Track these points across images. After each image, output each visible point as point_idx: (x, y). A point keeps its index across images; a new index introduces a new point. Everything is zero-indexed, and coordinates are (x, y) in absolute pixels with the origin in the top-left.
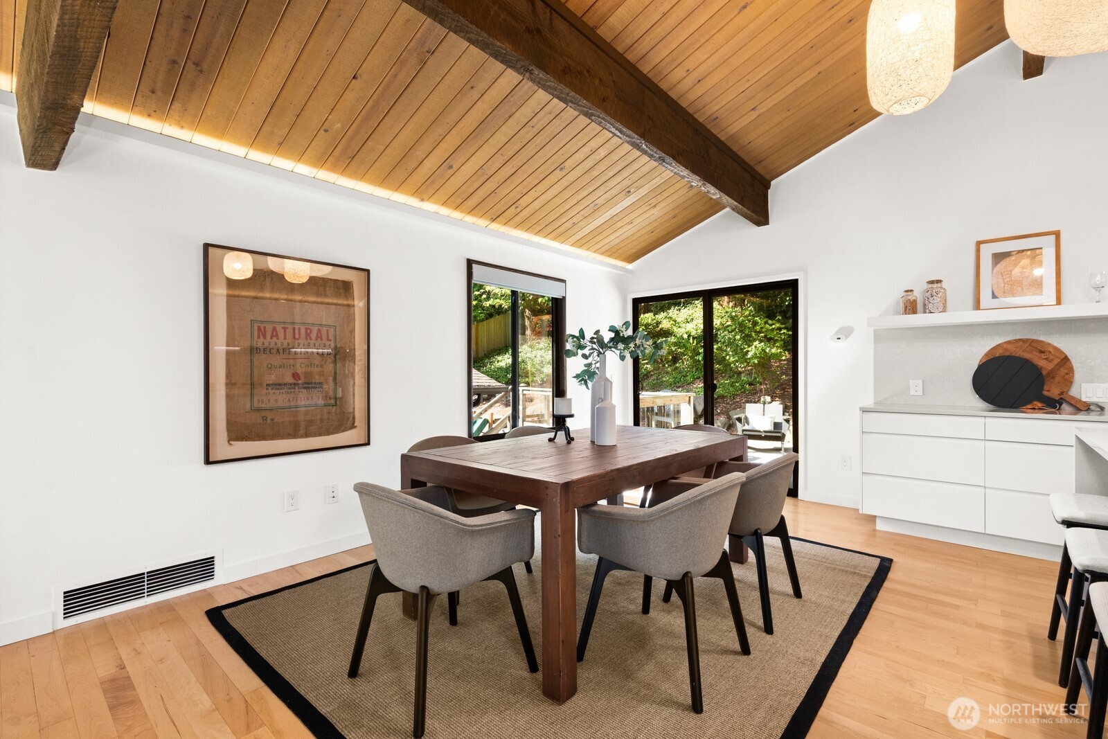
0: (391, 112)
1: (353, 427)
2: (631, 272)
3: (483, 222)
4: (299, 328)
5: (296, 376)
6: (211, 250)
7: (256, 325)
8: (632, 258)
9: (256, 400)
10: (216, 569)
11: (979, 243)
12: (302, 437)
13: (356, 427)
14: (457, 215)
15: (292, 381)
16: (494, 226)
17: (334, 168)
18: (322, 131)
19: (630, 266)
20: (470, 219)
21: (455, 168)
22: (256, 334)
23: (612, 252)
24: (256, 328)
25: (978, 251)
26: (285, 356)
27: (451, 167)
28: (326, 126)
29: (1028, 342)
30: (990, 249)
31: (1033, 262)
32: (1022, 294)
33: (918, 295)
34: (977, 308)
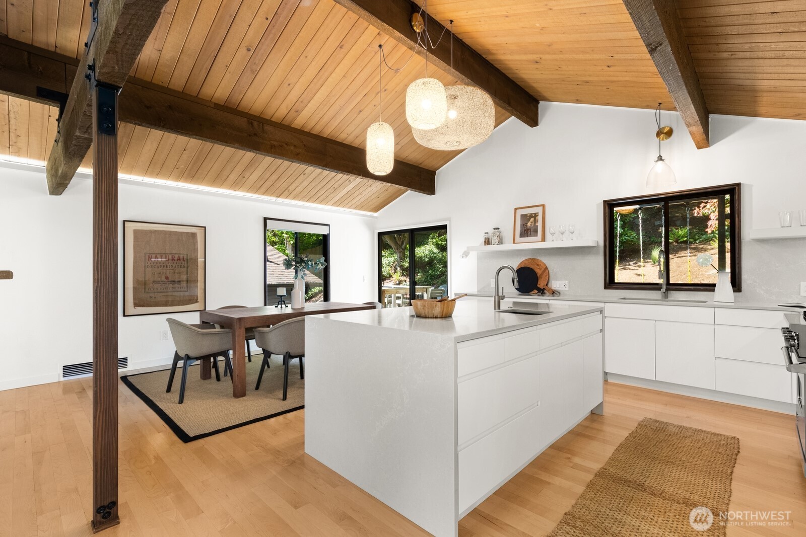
0: (206, 160)
1: (197, 302)
2: (376, 217)
3: (273, 199)
4: (169, 256)
5: (167, 278)
6: (126, 223)
7: (147, 255)
8: (377, 209)
9: (147, 289)
10: (128, 363)
11: (516, 209)
12: (170, 306)
13: (198, 302)
14: (256, 196)
15: (165, 280)
16: (280, 200)
17: (186, 181)
18: (176, 169)
19: (376, 214)
20: (265, 198)
21: (246, 177)
22: (147, 258)
23: (360, 207)
24: (147, 256)
25: (515, 213)
26: (161, 269)
27: (244, 177)
28: (177, 166)
29: (533, 260)
30: (520, 212)
31: (535, 219)
32: (531, 236)
33: (490, 235)
34: (514, 243)
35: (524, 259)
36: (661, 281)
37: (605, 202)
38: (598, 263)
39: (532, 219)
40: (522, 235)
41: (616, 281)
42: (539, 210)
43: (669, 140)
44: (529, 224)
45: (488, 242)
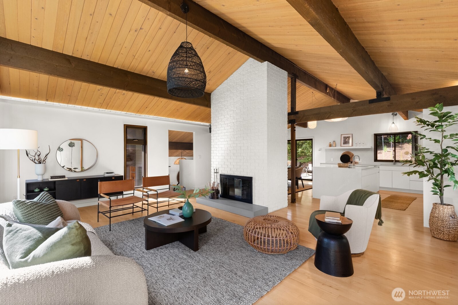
25: (341, 136)
29: (348, 152)
30: (343, 136)
31: (349, 138)
32: (347, 144)
33: (332, 143)
34: (341, 146)
35: (344, 152)
36: (393, 159)
37: (374, 134)
38: (372, 153)
39: (348, 138)
40: (344, 144)
41: (378, 159)
42: (351, 136)
43: (396, 116)
44: (346, 140)
45: (330, 146)
